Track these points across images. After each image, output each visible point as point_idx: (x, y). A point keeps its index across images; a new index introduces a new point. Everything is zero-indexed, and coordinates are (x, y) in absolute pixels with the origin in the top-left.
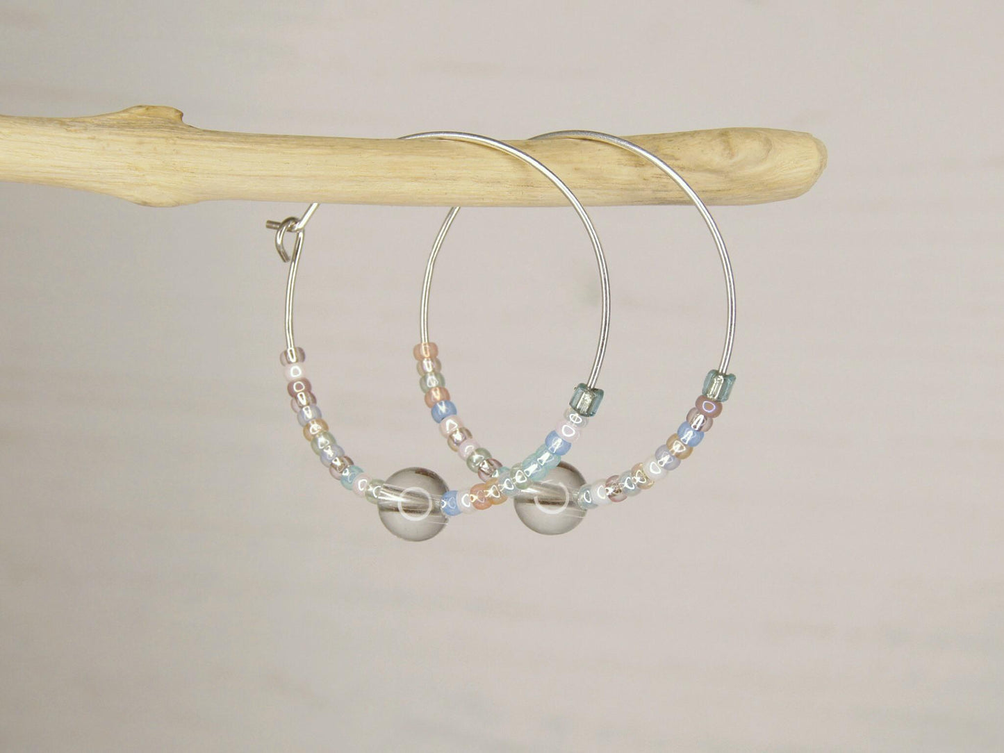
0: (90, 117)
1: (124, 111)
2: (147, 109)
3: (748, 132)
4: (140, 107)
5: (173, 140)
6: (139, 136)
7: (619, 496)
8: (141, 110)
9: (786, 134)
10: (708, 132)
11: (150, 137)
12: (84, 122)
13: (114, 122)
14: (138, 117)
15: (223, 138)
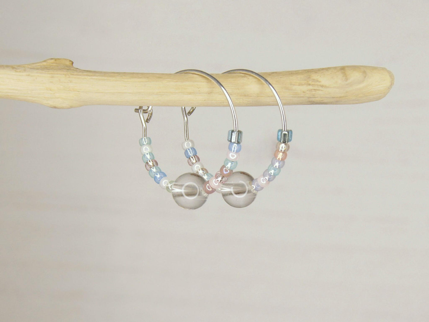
0: (27, 64)
1: (45, 61)
2: (55, 60)
3: (355, 68)
4: (52, 59)
5: (69, 75)
6: (52, 74)
8: (53, 61)
9: (373, 68)
10: (335, 68)
11: (57, 74)
12: (24, 67)
13: (39, 67)
14: (51, 64)
15: (93, 74)
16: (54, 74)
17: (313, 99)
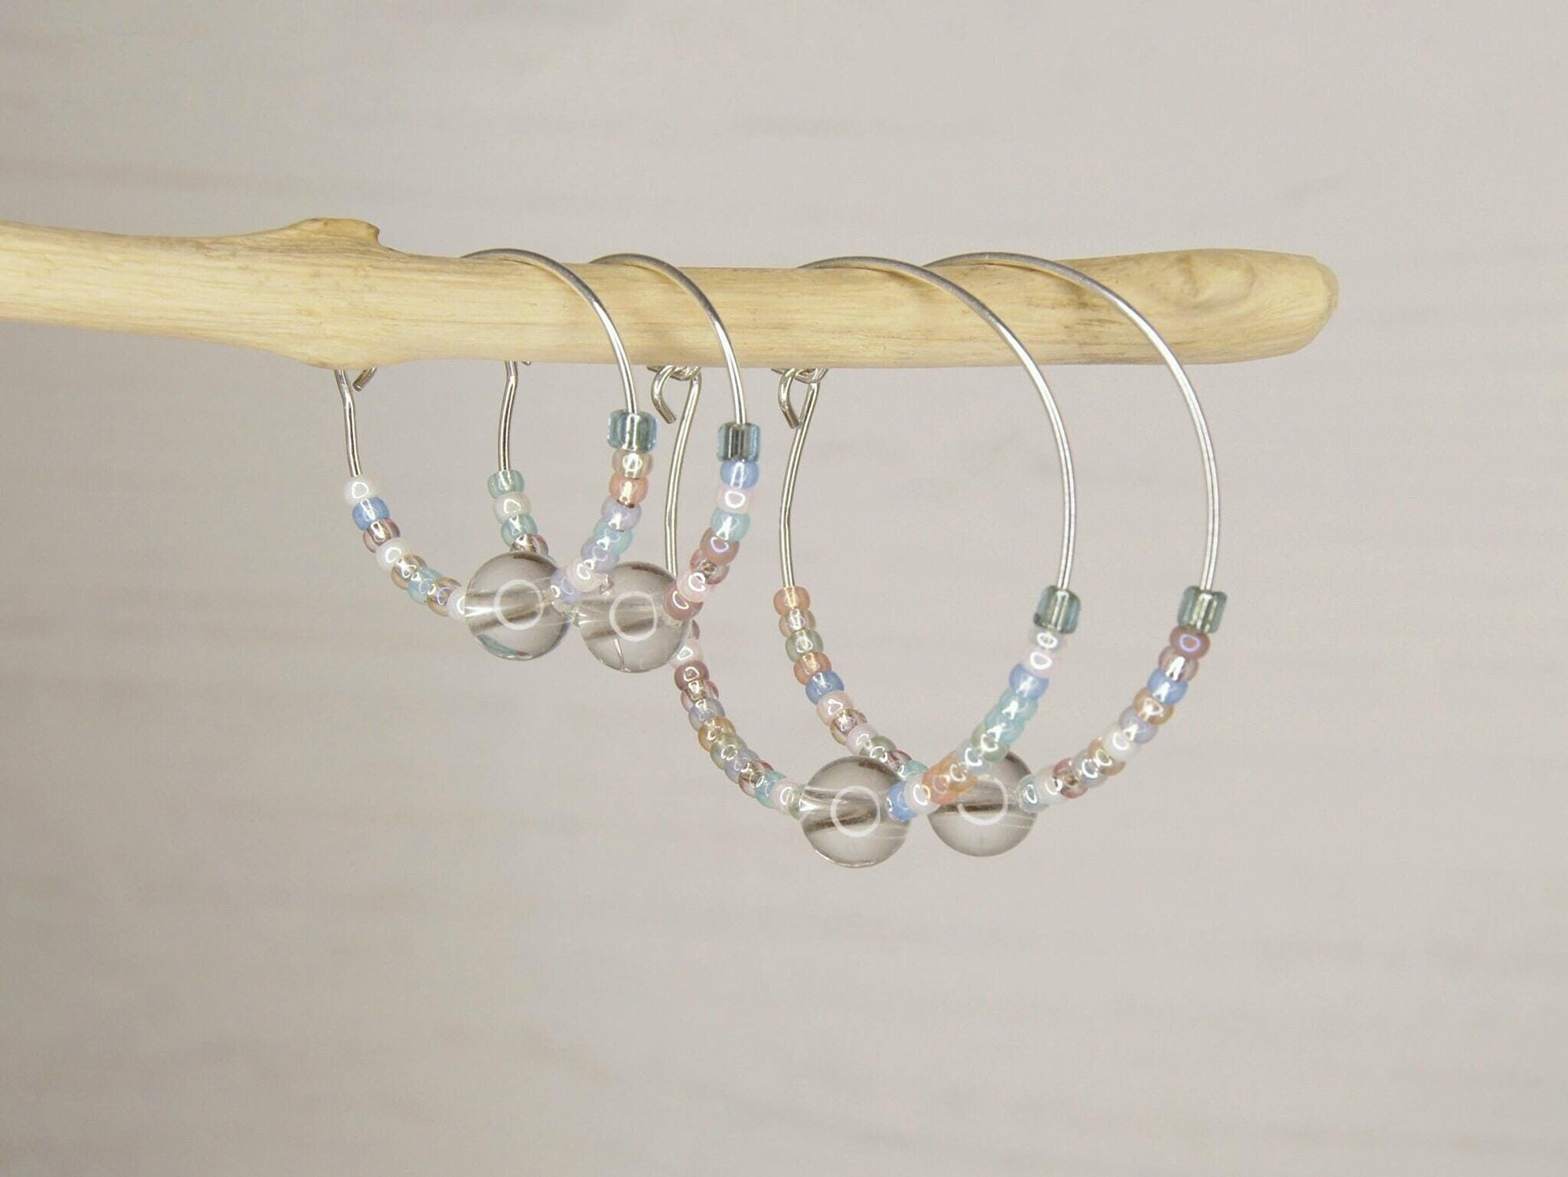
0: (242, 236)
1: (293, 226)
2: (326, 224)
3: (1219, 256)
4: (315, 220)
5: (364, 270)
6: (313, 264)
7: (1075, 788)
8: (317, 226)
9: (1278, 259)
10: (1162, 256)
11: (331, 266)
12: (232, 243)
13: (275, 244)
14: (313, 236)
15: (438, 266)
16: (320, 265)
17: (1094, 349)
